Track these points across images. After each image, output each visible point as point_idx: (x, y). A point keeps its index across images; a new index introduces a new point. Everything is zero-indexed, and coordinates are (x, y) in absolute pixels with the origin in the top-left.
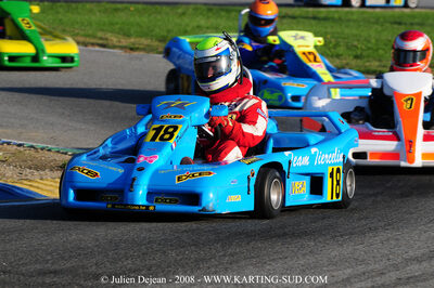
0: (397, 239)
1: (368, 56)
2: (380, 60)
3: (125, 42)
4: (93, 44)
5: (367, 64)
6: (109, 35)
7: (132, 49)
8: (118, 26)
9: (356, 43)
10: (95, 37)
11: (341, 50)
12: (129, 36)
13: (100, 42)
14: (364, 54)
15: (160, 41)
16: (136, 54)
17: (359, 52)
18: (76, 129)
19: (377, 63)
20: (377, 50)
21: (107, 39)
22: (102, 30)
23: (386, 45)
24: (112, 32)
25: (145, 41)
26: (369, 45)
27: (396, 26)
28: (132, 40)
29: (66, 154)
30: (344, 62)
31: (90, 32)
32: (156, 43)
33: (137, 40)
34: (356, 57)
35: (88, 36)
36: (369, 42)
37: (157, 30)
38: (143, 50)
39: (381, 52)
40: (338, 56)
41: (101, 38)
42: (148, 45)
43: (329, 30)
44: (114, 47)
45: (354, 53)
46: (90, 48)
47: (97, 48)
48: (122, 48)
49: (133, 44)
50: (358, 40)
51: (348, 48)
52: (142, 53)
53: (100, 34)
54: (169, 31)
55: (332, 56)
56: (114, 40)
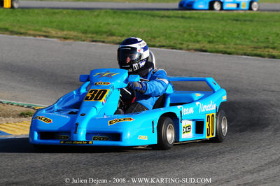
0: (237, 159)
1: (217, 42)
2: (225, 44)
3: (60, 34)
4: (40, 36)
5: (217, 47)
6: (49, 30)
7: (65, 38)
8: (56, 24)
9: (209, 33)
10: (41, 31)
11: (200, 38)
12: (63, 30)
13: (44, 34)
14: (215, 40)
15: (83, 33)
16: (67, 41)
17: (211, 39)
18: (29, 91)
19: (223, 46)
20: (223, 37)
21: (48, 32)
22: (45, 26)
23: (228, 34)
24: (52, 27)
25: (73, 33)
26: (218, 34)
27: (235, 22)
28: (65, 33)
29: (23, 106)
30: (202, 45)
31: (38, 28)
32: (80, 35)
33: (69, 32)
34: (210, 42)
35: (37, 30)
36: (218, 32)
37: (81, 26)
38: (73, 39)
39: (225, 39)
40: (198, 42)
41: (45, 32)
42: (75, 36)
43: (192, 25)
44: (53, 37)
45: (208, 40)
46: (38, 38)
47: (42, 38)
48: (58, 38)
49: (66, 35)
50: (211, 31)
51: (204, 37)
52: (71, 41)
53: (44, 29)
54: (89, 27)
55: (194, 42)
56: (53, 32)
